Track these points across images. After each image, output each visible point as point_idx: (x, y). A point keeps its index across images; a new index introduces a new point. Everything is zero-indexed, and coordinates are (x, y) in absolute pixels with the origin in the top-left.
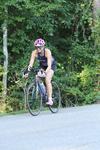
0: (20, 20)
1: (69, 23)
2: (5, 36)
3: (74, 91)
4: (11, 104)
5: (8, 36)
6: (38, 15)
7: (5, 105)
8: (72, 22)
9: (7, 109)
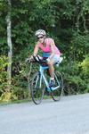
0: (23, 12)
1: (70, 14)
2: (9, 27)
3: (76, 79)
4: (16, 93)
5: (12, 28)
6: (40, 7)
7: (10, 94)
8: (73, 13)
9: (12, 98)
